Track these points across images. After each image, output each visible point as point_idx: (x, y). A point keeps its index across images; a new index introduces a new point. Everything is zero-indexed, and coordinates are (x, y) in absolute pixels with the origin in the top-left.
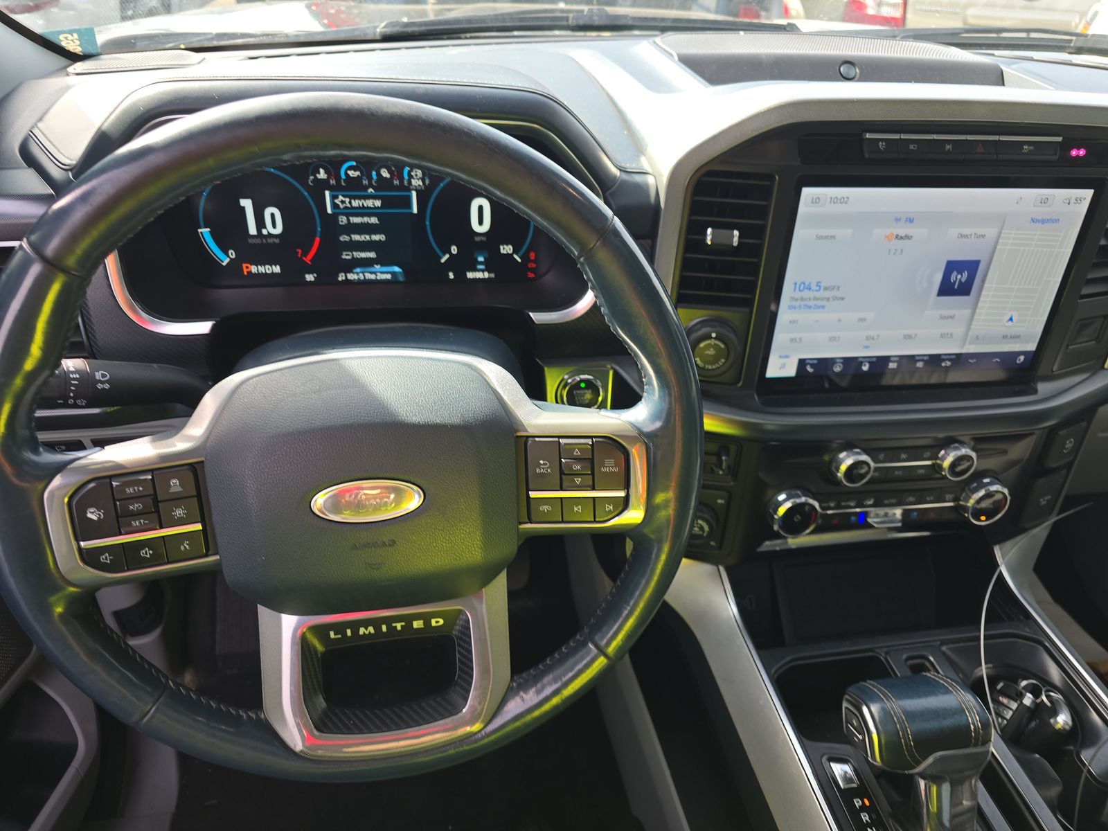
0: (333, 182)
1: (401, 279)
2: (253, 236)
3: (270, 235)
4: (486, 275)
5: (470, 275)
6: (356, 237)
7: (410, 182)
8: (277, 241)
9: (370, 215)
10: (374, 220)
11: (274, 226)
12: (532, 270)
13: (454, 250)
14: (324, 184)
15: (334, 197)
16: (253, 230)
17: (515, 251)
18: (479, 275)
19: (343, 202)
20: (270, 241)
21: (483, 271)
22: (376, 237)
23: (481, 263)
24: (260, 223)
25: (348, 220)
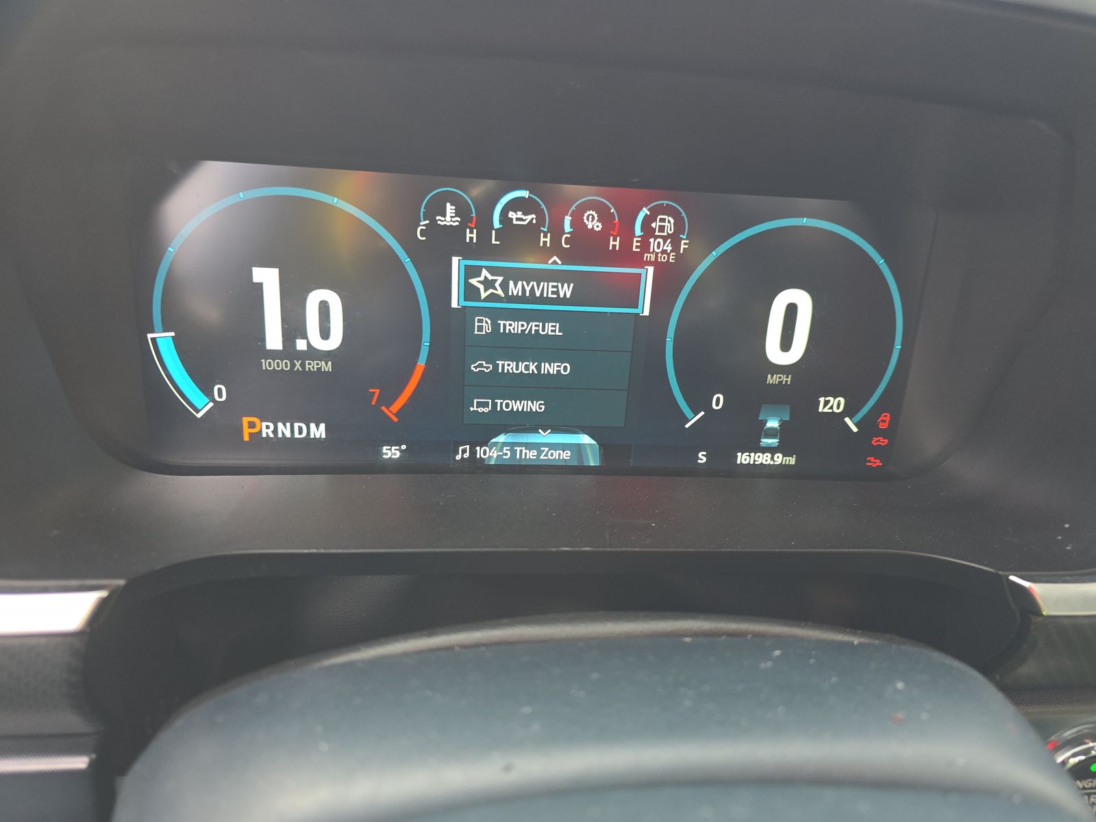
0: (471, 235)
1: (593, 461)
2: (274, 354)
3: (312, 353)
4: (779, 459)
5: (743, 458)
6: (509, 366)
7: (645, 246)
8: (327, 367)
9: (544, 317)
10: (551, 329)
11: (325, 334)
12: (878, 452)
13: (718, 401)
14: (449, 242)
15: (471, 272)
16: (274, 339)
17: (850, 411)
18: (764, 459)
19: (488, 284)
20: (312, 366)
21: (772, 450)
22: (550, 368)
23: (771, 433)
24: (293, 327)
25: (495, 326)
